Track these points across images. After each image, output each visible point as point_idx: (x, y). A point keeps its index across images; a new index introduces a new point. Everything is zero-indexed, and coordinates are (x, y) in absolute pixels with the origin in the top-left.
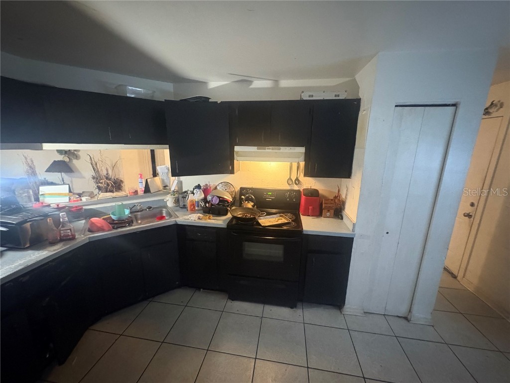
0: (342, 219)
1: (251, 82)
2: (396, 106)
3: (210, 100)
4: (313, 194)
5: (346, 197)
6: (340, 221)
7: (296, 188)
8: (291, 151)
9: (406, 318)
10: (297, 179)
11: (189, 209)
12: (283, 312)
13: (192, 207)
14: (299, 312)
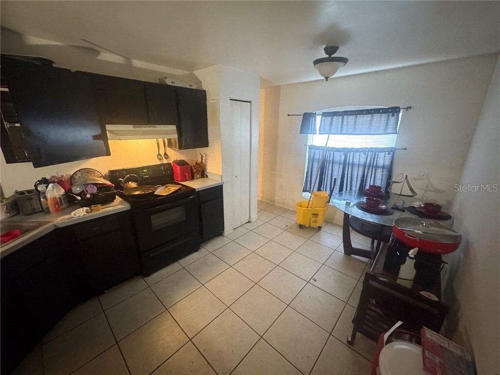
0: (207, 177)
1: (98, 53)
2: (230, 100)
3: (54, 65)
4: (182, 163)
5: (206, 162)
6: (206, 179)
7: (165, 161)
8: (165, 129)
9: (249, 222)
10: (165, 154)
11: (51, 209)
12: (195, 255)
13: (57, 206)
14: (203, 250)
